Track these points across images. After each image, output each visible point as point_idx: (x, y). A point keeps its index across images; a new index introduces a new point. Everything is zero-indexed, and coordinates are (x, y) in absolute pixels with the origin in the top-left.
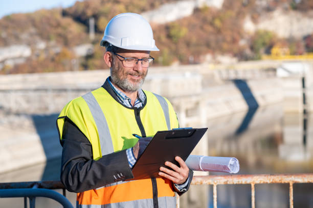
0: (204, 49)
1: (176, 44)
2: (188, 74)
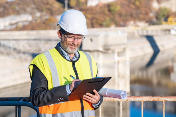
0: (129, 18)
1: (113, 15)
2: (119, 32)
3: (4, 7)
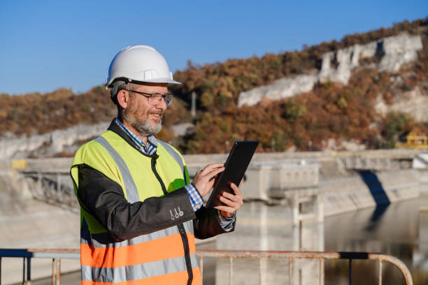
0: (326, 132)
2: (303, 162)
3: (66, 107)
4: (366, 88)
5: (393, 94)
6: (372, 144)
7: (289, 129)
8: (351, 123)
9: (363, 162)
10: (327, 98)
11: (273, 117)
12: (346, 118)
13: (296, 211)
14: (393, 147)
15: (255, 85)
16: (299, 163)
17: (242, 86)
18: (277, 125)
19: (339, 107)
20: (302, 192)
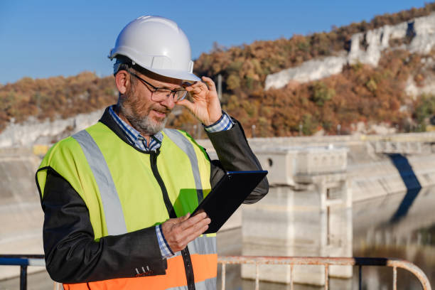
2: (331, 146)
3: (89, 91)
4: (396, 70)
5: (424, 76)
6: (402, 127)
7: (318, 113)
8: (380, 106)
9: (394, 146)
10: (357, 80)
11: (301, 101)
12: (375, 100)
13: (324, 196)
14: (424, 130)
15: (282, 67)
16: (327, 148)
17: (269, 69)
18: (305, 108)
19: (368, 89)
20: (330, 177)
